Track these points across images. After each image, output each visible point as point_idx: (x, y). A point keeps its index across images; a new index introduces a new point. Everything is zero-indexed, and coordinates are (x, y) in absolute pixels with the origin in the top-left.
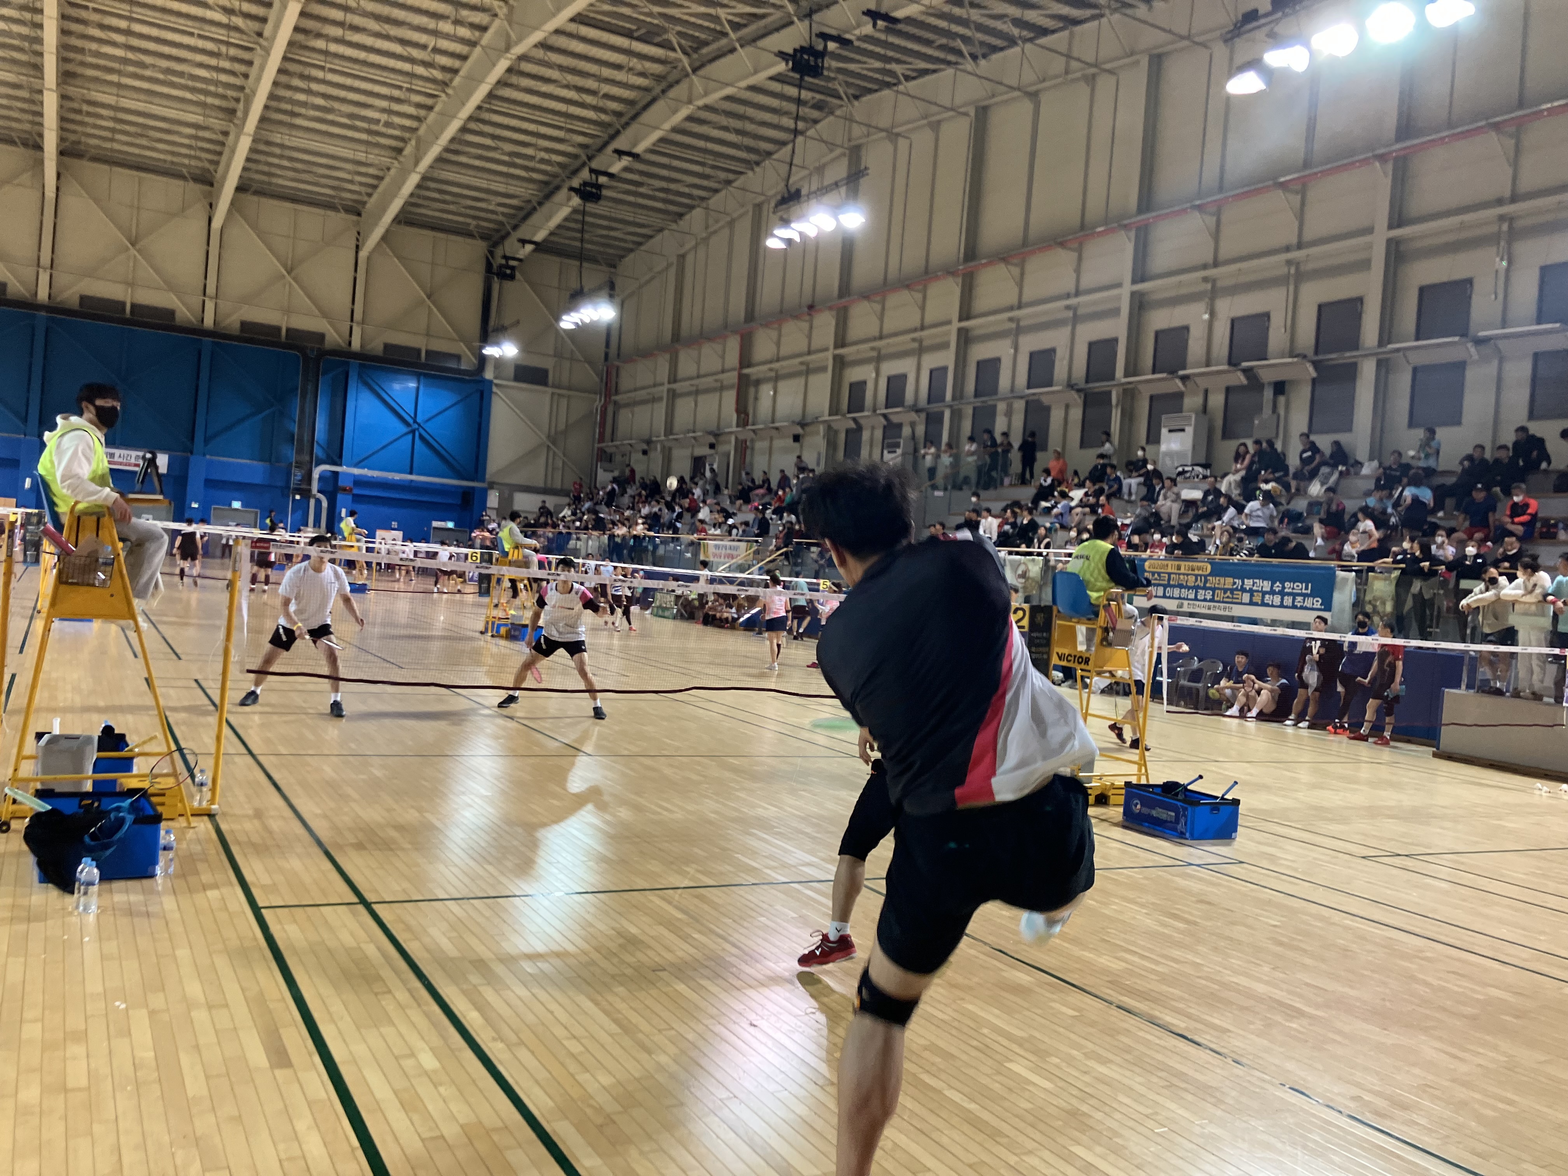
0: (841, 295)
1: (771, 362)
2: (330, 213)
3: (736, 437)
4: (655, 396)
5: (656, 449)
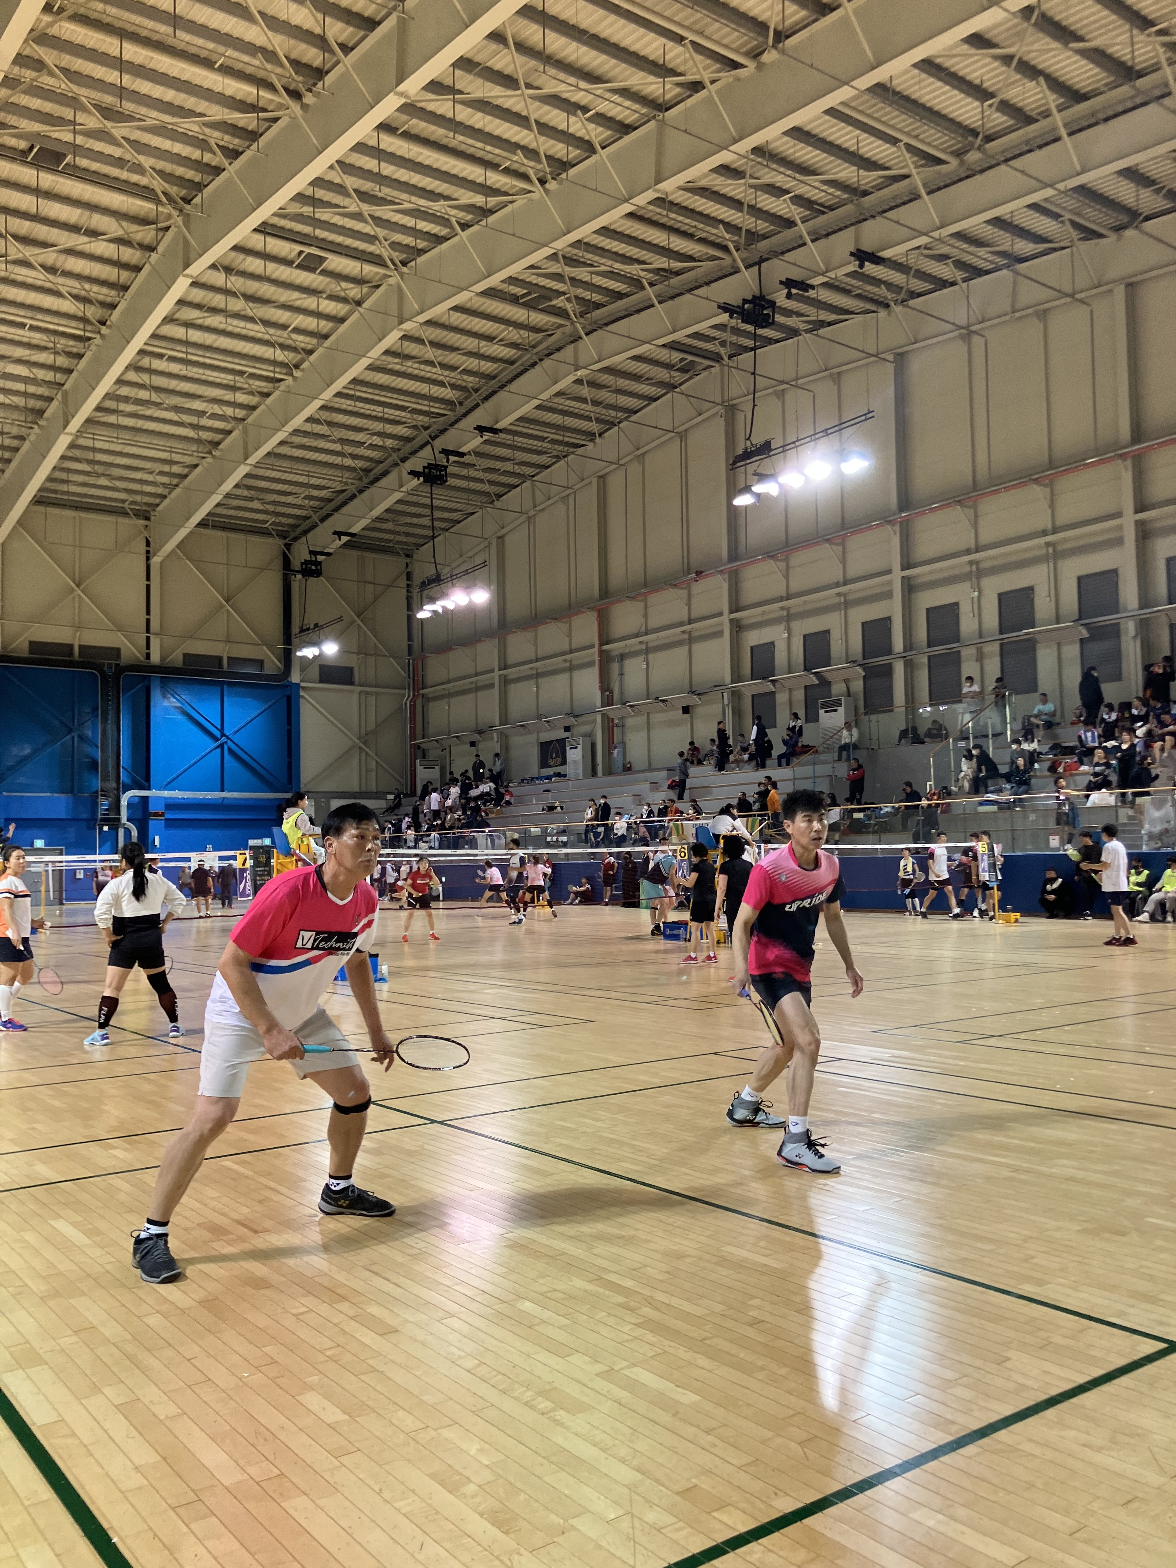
0: (731, 559)
2: (121, 521)
3: (604, 716)
4: (479, 684)
5: (492, 738)
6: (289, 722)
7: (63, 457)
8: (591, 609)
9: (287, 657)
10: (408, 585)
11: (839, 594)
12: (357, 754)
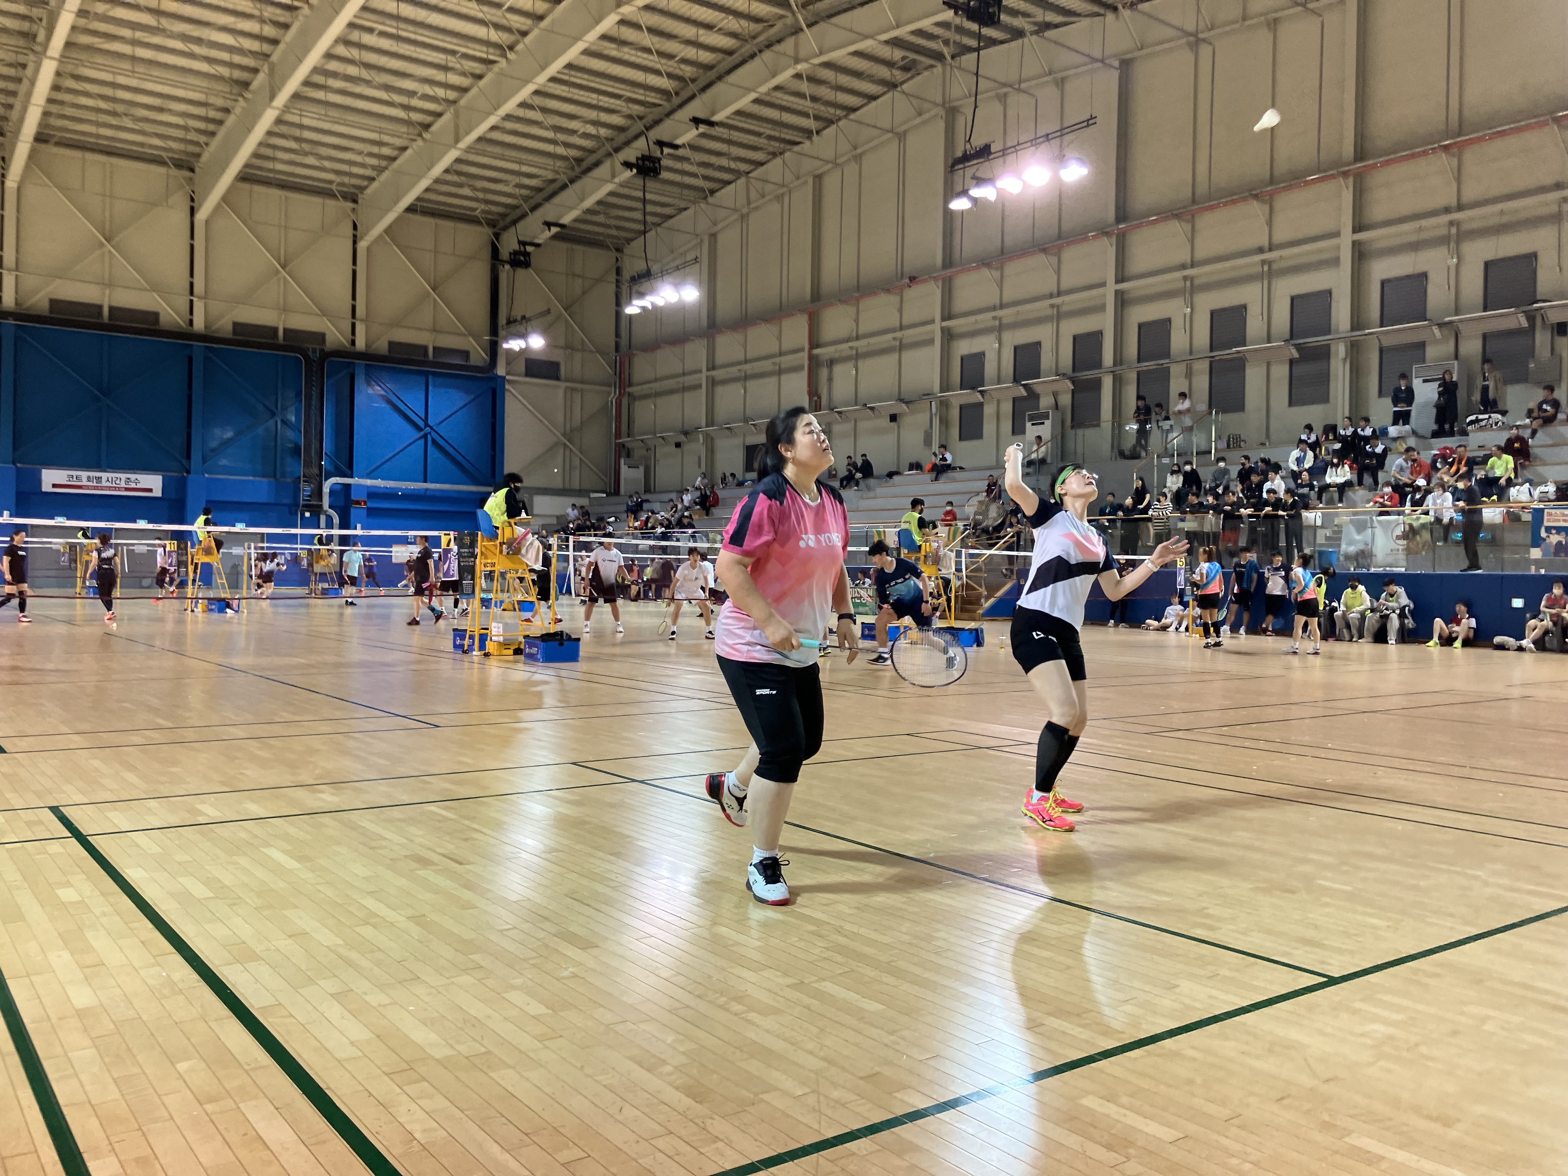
0: (945, 266)
1: (848, 341)
2: (328, 202)
4: (686, 384)
5: (698, 440)
6: (494, 415)
7: (270, 133)
8: (802, 311)
9: (493, 348)
10: (617, 281)
11: (1052, 306)
12: (561, 451)
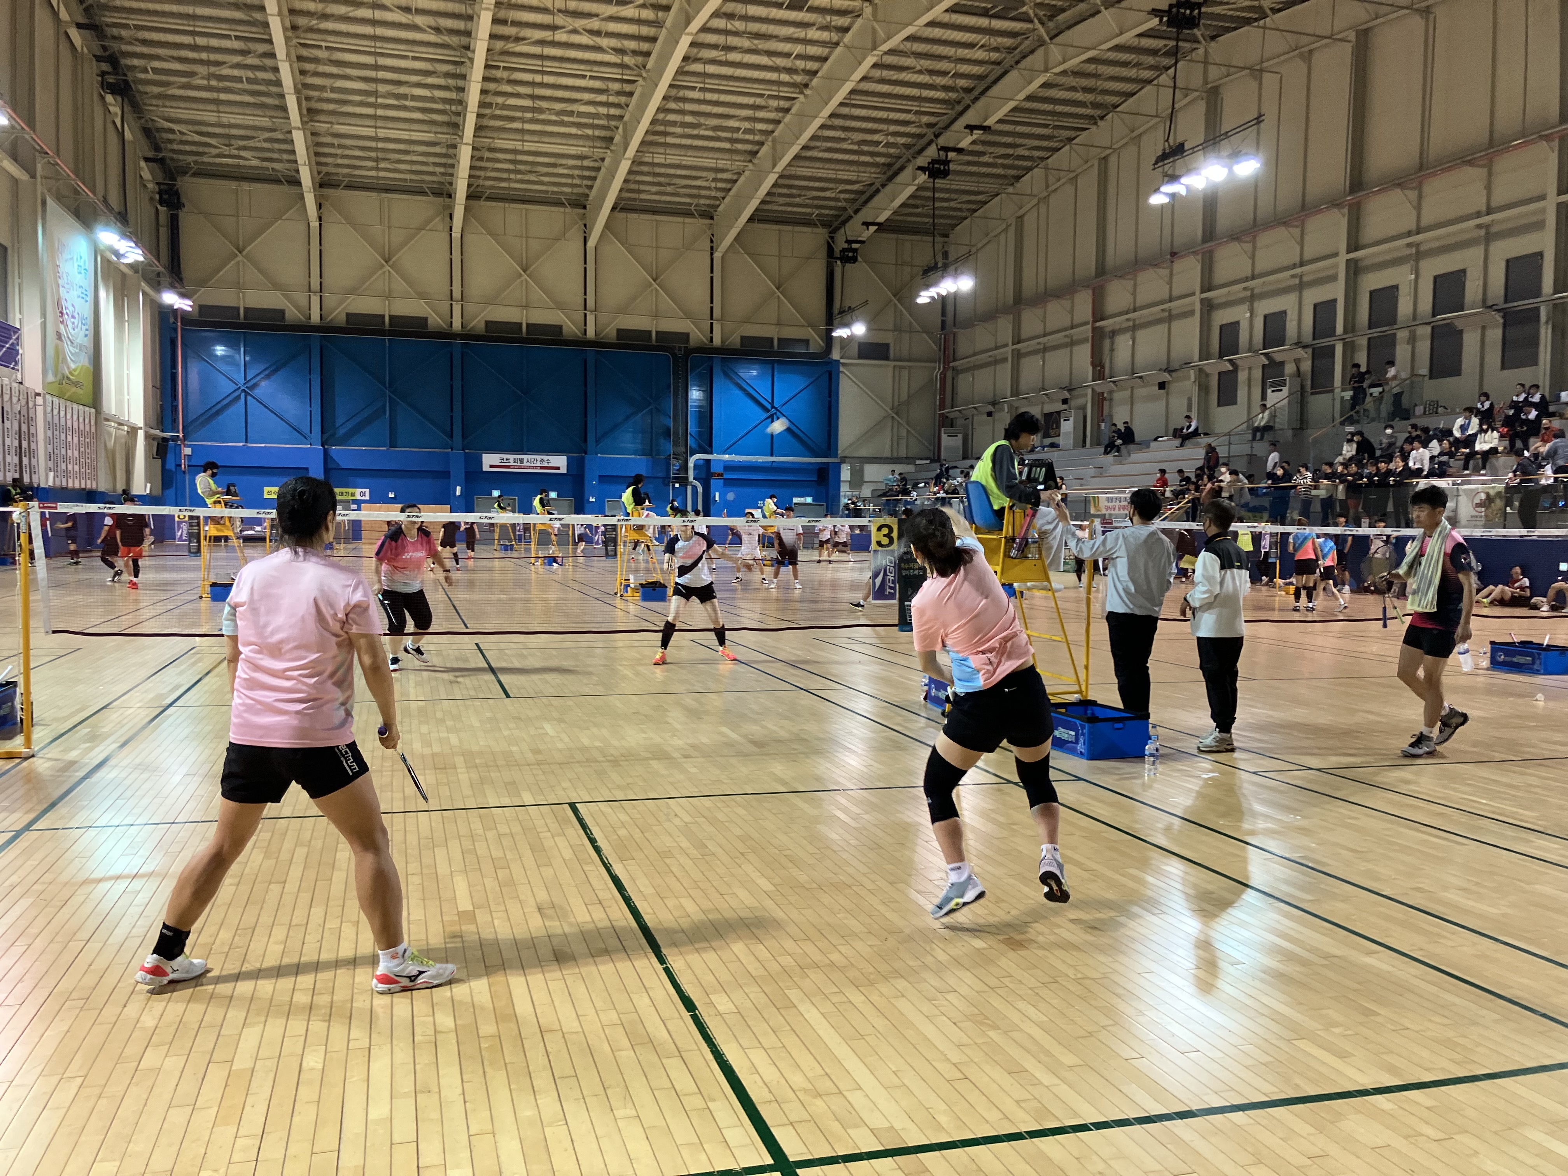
0: (1205, 240)
1: (1127, 313)
2: (688, 220)
3: (1093, 390)
4: (997, 357)
5: (1003, 410)
6: (829, 396)
8: (1088, 287)
9: (828, 336)
11: (1295, 276)
12: (890, 424)
